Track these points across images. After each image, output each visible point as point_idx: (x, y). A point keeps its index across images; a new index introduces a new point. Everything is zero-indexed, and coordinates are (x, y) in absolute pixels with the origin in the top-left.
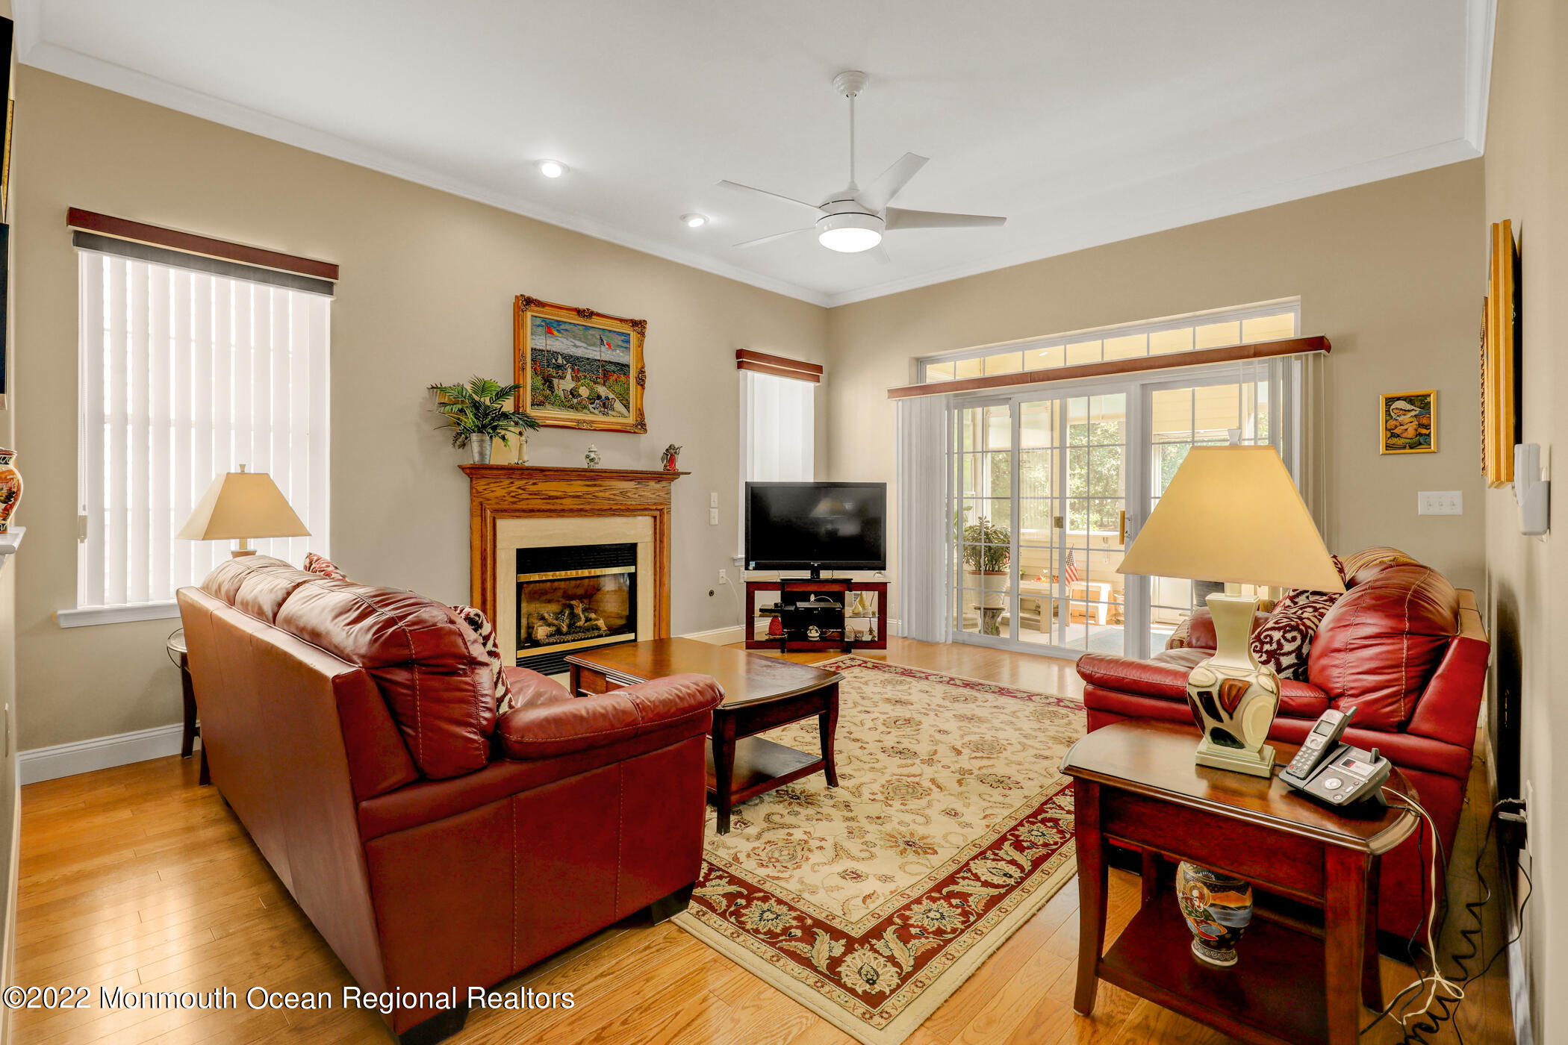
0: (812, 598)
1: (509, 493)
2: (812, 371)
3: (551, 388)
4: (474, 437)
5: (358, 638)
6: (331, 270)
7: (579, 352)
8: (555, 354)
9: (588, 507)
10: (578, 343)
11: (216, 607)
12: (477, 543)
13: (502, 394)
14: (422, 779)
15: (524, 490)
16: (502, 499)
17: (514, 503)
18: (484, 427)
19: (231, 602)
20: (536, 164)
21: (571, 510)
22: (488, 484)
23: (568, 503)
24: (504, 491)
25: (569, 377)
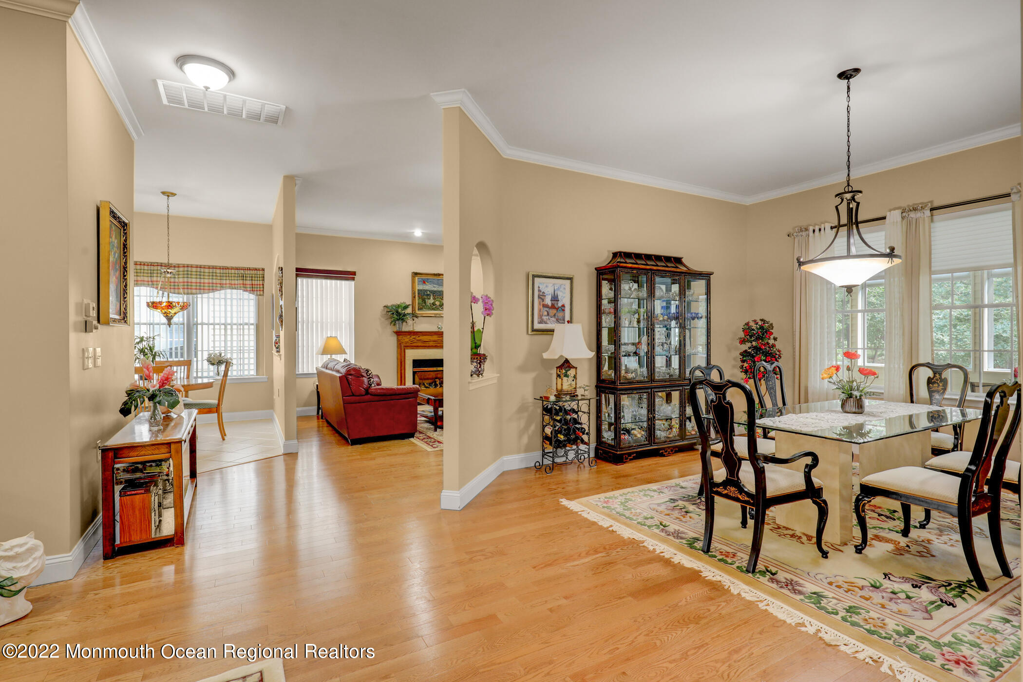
1: (410, 340)
3: (425, 303)
4: (397, 322)
5: (343, 371)
6: (354, 273)
7: (435, 289)
8: (426, 291)
9: (439, 345)
10: (435, 286)
11: (324, 370)
12: (399, 357)
13: (406, 307)
14: (353, 395)
15: (414, 339)
16: (407, 342)
17: (411, 344)
18: (400, 319)
19: (327, 368)
20: (413, 232)
21: (432, 346)
22: (403, 337)
23: (431, 344)
24: (408, 340)
25: (432, 298)
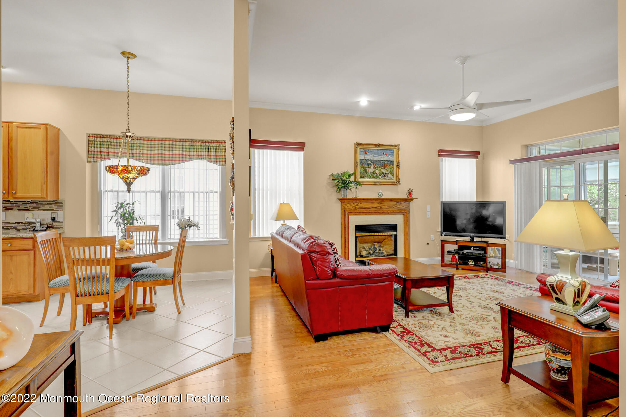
0: (472, 248)
1: (353, 207)
2: (475, 154)
3: (366, 172)
4: (342, 190)
5: (305, 245)
6: (303, 144)
7: (376, 159)
8: (367, 160)
9: (379, 211)
10: (375, 155)
11: (279, 237)
12: (343, 223)
13: (350, 176)
14: (318, 279)
15: (357, 206)
16: (351, 209)
17: (354, 210)
18: (345, 186)
19: (282, 236)
20: (359, 102)
21: (373, 213)
22: (346, 204)
23: (372, 210)
24: (351, 206)
25: (372, 167)
